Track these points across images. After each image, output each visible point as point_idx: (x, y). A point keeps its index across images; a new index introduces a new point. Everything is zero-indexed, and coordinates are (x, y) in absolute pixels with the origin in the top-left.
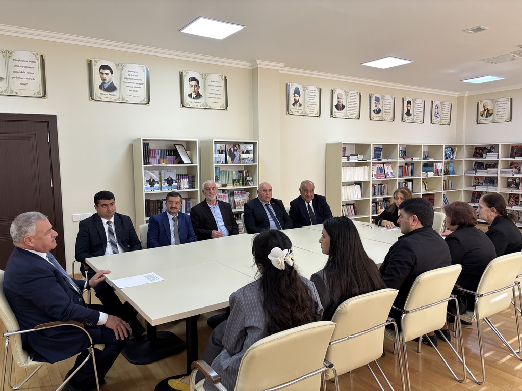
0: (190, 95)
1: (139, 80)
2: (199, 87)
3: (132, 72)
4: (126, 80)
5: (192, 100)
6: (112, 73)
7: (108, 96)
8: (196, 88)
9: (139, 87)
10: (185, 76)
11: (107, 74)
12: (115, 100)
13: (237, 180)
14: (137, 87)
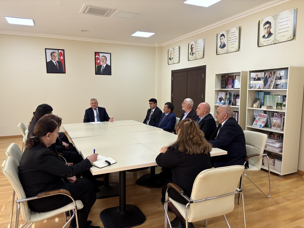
0: (264, 37)
1: (235, 36)
2: (271, 27)
3: (233, 33)
4: (230, 39)
5: (265, 40)
6: (224, 37)
7: (223, 51)
8: (268, 30)
9: (235, 41)
10: (261, 23)
11: (222, 39)
12: (225, 52)
13: (280, 104)
14: (234, 41)
